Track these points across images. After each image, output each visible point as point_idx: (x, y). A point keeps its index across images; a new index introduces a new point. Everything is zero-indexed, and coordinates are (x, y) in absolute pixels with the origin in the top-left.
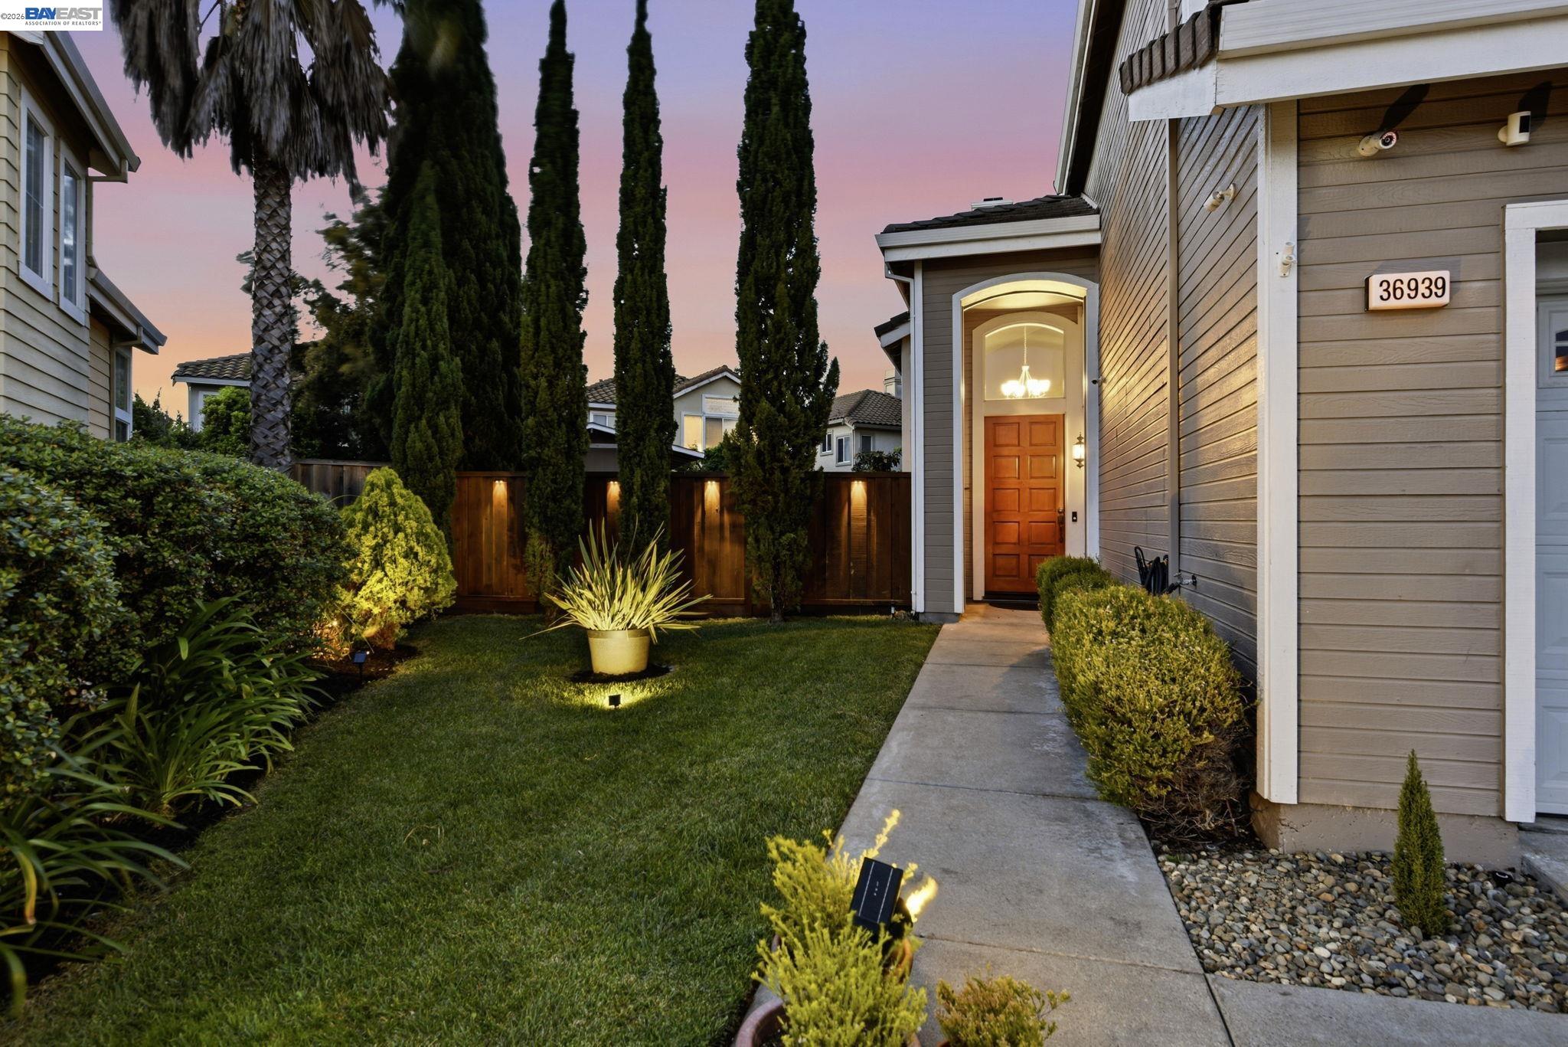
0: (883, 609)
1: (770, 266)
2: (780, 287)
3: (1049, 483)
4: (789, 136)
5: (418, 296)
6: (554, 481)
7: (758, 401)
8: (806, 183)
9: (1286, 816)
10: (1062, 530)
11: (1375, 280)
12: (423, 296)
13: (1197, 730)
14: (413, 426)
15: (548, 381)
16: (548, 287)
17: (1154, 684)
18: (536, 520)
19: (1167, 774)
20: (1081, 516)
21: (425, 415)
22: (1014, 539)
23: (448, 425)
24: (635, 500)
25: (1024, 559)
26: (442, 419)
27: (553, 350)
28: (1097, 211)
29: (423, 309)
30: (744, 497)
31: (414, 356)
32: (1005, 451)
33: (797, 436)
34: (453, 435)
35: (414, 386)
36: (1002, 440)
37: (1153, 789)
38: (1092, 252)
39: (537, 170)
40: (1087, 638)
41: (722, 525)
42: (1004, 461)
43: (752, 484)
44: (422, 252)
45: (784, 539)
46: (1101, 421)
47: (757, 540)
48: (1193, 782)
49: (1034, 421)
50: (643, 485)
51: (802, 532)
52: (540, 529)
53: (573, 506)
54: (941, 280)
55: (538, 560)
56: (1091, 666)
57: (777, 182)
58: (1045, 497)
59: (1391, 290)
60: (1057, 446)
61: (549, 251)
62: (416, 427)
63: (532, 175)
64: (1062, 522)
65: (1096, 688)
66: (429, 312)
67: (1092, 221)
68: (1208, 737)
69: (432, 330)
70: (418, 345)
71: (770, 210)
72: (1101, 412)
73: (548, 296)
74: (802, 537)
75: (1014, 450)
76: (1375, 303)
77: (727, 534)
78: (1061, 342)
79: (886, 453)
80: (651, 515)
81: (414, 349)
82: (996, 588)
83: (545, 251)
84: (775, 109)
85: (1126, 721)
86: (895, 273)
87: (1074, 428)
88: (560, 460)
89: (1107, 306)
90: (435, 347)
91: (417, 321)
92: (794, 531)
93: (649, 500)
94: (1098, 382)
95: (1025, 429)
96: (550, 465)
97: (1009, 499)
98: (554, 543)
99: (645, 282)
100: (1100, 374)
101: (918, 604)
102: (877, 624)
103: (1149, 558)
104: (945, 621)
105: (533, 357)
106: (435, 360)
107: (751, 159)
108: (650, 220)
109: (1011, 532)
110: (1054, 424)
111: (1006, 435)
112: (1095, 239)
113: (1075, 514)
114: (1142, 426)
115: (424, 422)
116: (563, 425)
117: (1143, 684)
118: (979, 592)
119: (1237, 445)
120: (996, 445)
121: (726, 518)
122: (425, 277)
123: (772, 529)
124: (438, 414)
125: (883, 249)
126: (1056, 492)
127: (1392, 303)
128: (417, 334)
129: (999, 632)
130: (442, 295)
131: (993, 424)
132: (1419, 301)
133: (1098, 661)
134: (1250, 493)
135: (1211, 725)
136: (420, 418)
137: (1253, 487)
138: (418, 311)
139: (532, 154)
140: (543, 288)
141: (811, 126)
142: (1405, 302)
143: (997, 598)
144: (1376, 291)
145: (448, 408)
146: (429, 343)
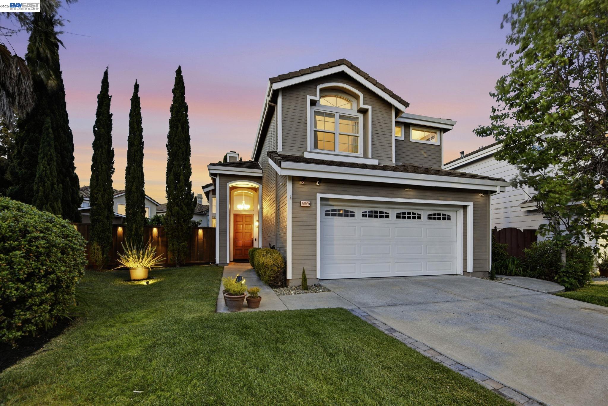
0: (208, 263)
1: (178, 170)
2: (182, 177)
3: (250, 231)
4: (184, 136)
5: (46, 162)
6: (103, 227)
7: (174, 207)
8: (188, 149)
9: (290, 281)
10: (253, 243)
11: (302, 202)
12: (48, 162)
13: (278, 268)
14: (44, 206)
15: (101, 195)
16: (102, 166)
17: (272, 262)
18: (96, 238)
19: (274, 275)
20: (257, 240)
21: (49, 203)
22: (241, 245)
23: (58, 207)
24: (133, 233)
25: (243, 250)
26: (56, 205)
27: (104, 186)
28: (262, 169)
29: (48, 167)
30: (169, 233)
31: (45, 183)
32: (239, 223)
33: (186, 217)
34: (59, 210)
35: (44, 192)
36: (238, 220)
37: (272, 278)
38: (261, 178)
39: (96, 129)
40: (262, 256)
41: (158, 241)
42: (238, 226)
43: (171, 229)
44: (48, 148)
45: (181, 244)
46: (262, 217)
47: (173, 245)
48: (277, 277)
49: (246, 216)
50: (136, 228)
51: (186, 243)
52: (97, 242)
53: (109, 234)
54: (224, 179)
55: (96, 251)
56: (262, 260)
57: (180, 148)
58: (248, 235)
59: (303, 204)
60: (252, 222)
61: (102, 155)
62: (45, 207)
63: (94, 130)
64: (253, 241)
65: (263, 263)
66: (50, 168)
67: (260, 171)
68: (279, 269)
69: (52, 174)
70: (46, 179)
71: (178, 155)
72: (262, 215)
73: (102, 169)
74: (185, 244)
75: (241, 223)
76: (301, 205)
77: (160, 244)
78: (253, 196)
79: (196, 221)
80: (138, 237)
81: (44, 180)
82: (236, 258)
83: (101, 155)
84: (180, 128)
85: (268, 268)
86: (212, 175)
87: (256, 218)
88: (105, 220)
89: (264, 192)
90: (53, 180)
91: (46, 171)
92: (184, 242)
93: (138, 233)
94: (262, 208)
95: (244, 218)
96: (101, 221)
97: (240, 235)
98: (102, 246)
99: (137, 169)
100: (262, 206)
101: (218, 261)
102: (207, 267)
103: (272, 246)
104: (225, 265)
105: (96, 187)
106: (53, 184)
107: (172, 139)
108: (139, 152)
109: (240, 243)
110: (251, 217)
111: (239, 219)
112: (261, 175)
113: (256, 239)
114: (271, 219)
115: (49, 205)
116: (106, 209)
117: (270, 262)
118: (232, 260)
119: (285, 225)
120: (236, 221)
121: (160, 239)
122: (49, 156)
123: (178, 242)
124: (54, 203)
125: (209, 169)
126: (251, 234)
127: (303, 205)
128: (46, 176)
129: (238, 267)
130: (55, 163)
131: (236, 216)
132: (307, 206)
133: (264, 259)
134: (286, 233)
135: (280, 268)
136: (47, 204)
137: (286, 231)
138: (46, 168)
139: (94, 124)
140: (100, 166)
141: (190, 134)
142: (305, 206)
143: (236, 260)
144: (302, 204)
145: (57, 201)
146: (50, 178)
